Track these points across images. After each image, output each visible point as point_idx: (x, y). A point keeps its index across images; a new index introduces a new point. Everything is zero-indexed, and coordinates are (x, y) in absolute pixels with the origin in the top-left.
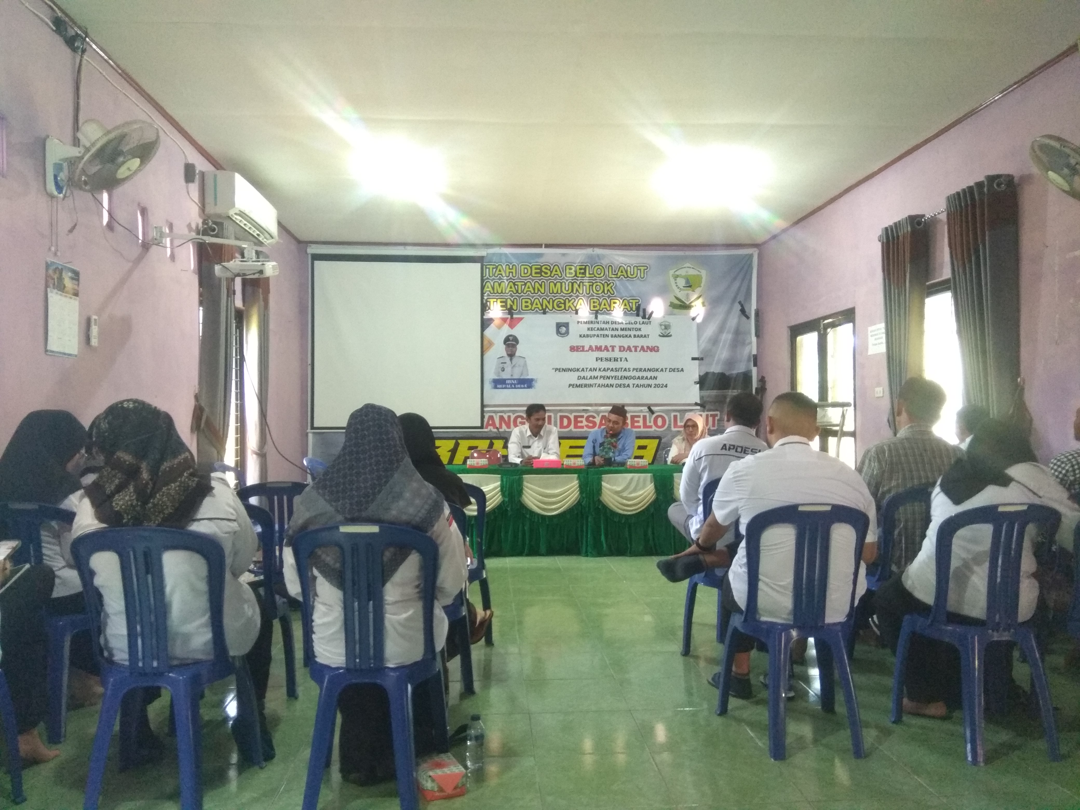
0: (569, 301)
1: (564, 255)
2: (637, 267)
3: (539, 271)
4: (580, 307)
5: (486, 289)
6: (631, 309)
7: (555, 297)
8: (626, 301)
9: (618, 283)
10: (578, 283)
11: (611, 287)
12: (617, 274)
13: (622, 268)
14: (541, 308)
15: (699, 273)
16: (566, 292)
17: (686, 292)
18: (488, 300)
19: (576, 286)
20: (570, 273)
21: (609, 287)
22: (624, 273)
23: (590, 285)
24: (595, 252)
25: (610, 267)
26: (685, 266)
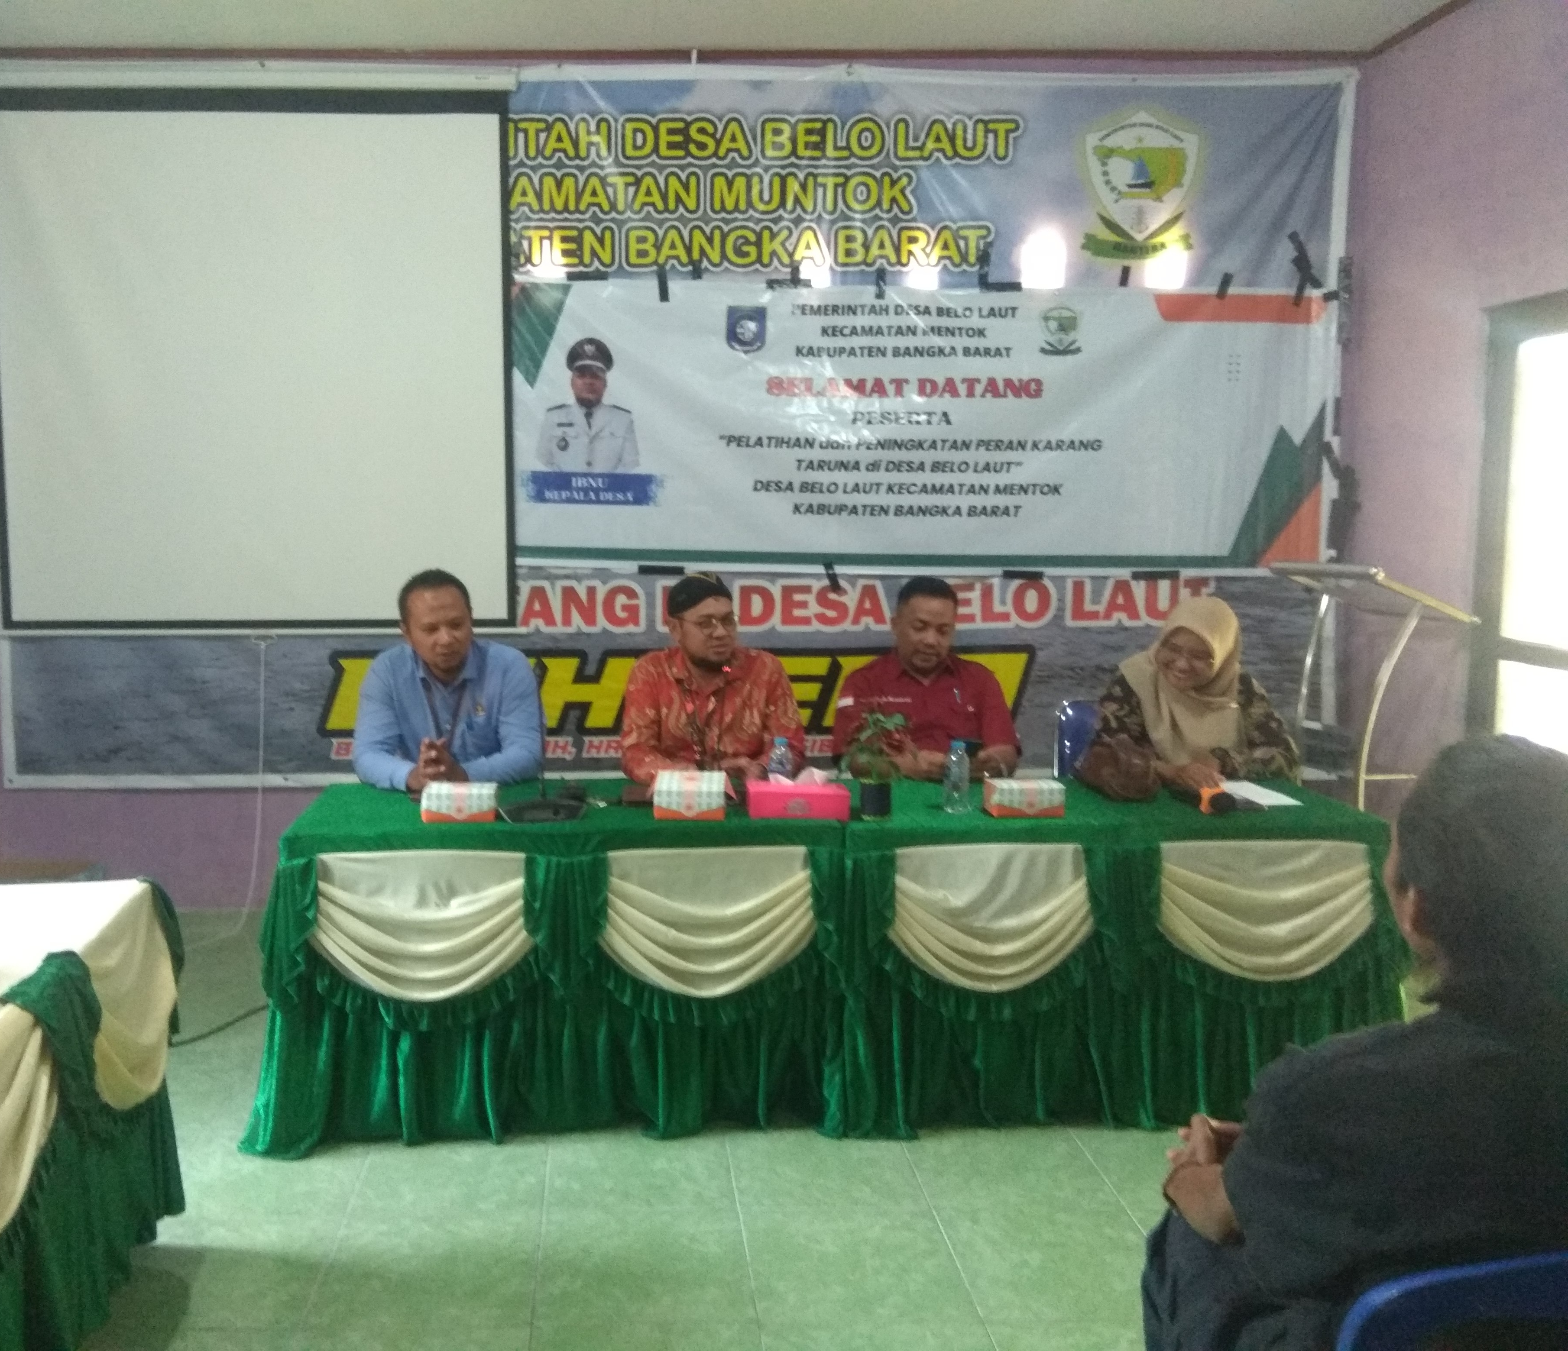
0: (773, 236)
1: (757, 85)
2: (986, 123)
3: (678, 138)
4: (808, 253)
5: (516, 198)
6: (964, 258)
7: (726, 222)
8: (946, 234)
9: (925, 175)
10: (801, 176)
11: (902, 192)
12: (921, 148)
13: (937, 128)
14: (684, 259)
15: (1176, 144)
16: (761, 207)
17: (1136, 202)
18: (527, 233)
19: (793, 187)
20: (779, 146)
21: (896, 192)
22: (946, 145)
23: (836, 186)
24: (854, 78)
25: (902, 126)
26: (1134, 120)
